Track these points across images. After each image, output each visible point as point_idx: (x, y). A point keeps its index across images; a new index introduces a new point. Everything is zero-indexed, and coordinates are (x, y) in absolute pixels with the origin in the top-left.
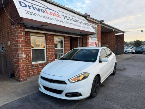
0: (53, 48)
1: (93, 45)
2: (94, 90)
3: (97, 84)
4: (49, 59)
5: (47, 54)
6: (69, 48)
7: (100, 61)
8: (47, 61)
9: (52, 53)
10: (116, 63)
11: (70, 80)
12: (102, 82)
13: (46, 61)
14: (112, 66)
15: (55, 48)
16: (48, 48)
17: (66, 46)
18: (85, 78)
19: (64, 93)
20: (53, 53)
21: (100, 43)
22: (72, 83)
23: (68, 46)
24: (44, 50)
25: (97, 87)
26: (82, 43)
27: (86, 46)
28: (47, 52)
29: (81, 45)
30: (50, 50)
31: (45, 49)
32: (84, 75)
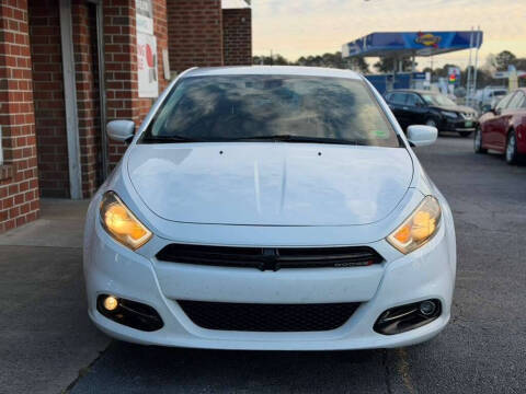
11: (392, 238)
21: (166, 56)
22: (405, 254)
29: (85, 55)
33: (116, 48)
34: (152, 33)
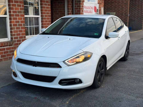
0: (22, 16)
1: (90, 12)
2: (98, 77)
3: (102, 69)
4: (15, 35)
5: (11, 25)
6: (49, 16)
7: (107, 37)
8: (12, 38)
9: (19, 25)
10: (129, 41)
11: (66, 61)
12: (108, 69)
13: (10, 39)
14: (124, 46)
15: (26, 16)
16: (13, 15)
17: (45, 13)
18: (86, 59)
19: (57, 81)
20: (21, 25)
21: (102, 9)
22: (69, 66)
23: (47, 13)
24: (5, 18)
25: (102, 74)
26: (73, 7)
27: (80, 14)
28: (11, 22)
29: (70, 10)
30: (16, 19)
31: (7, 16)
32: (86, 55)
33: (77, 9)
34: (97, 3)
